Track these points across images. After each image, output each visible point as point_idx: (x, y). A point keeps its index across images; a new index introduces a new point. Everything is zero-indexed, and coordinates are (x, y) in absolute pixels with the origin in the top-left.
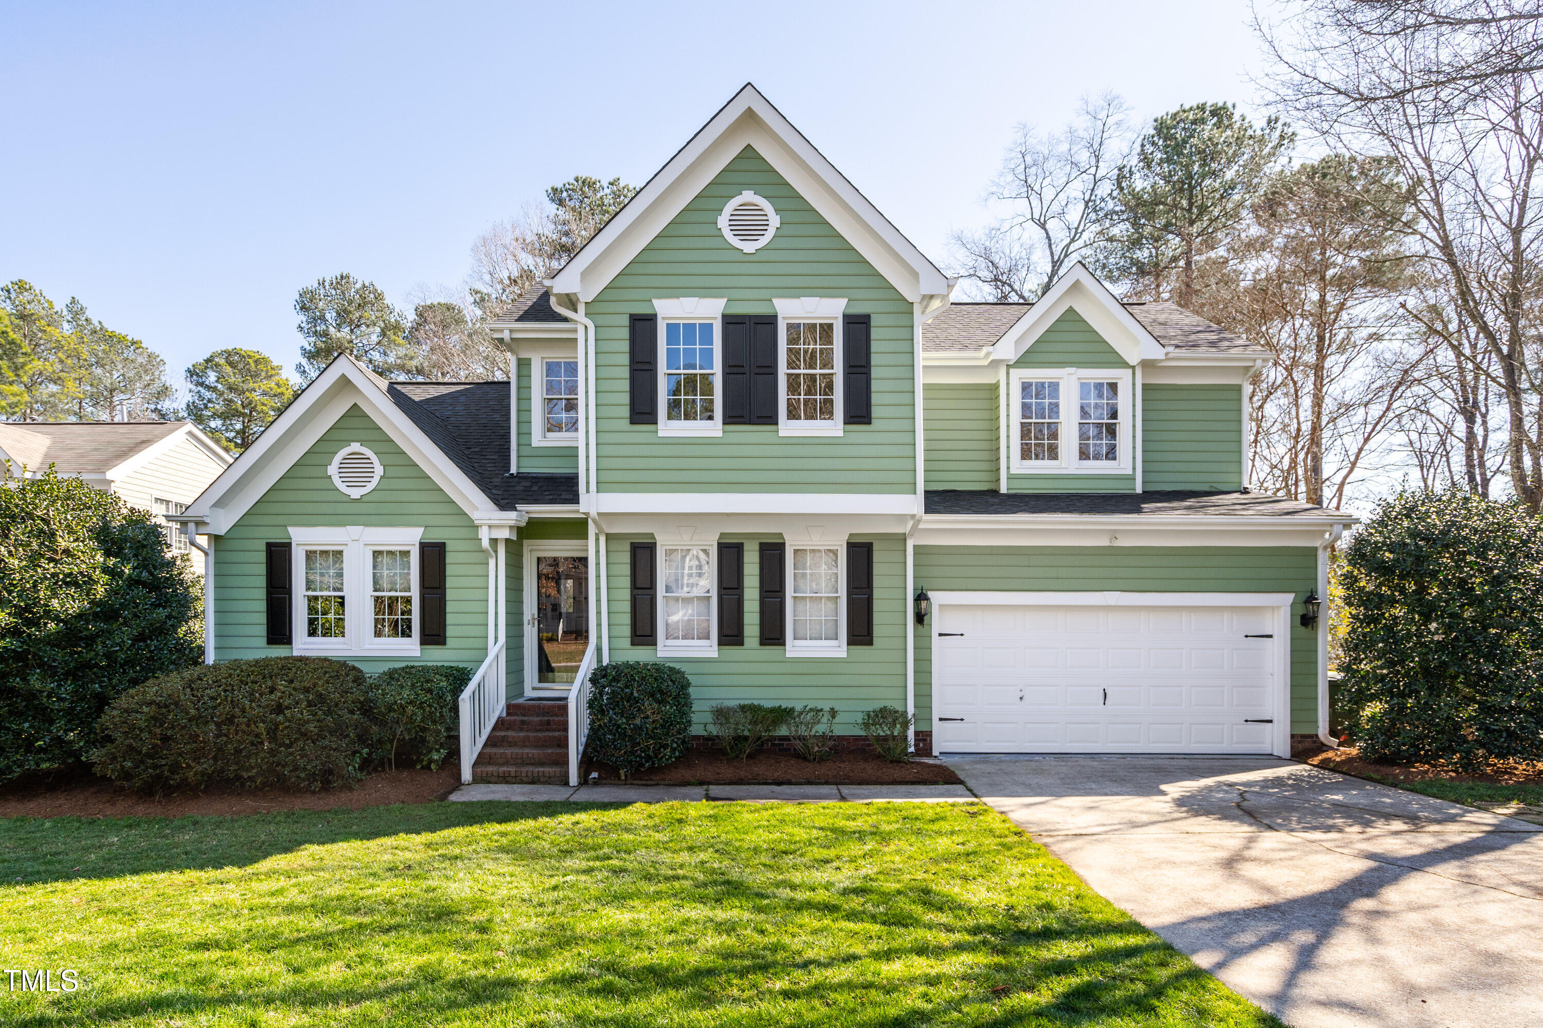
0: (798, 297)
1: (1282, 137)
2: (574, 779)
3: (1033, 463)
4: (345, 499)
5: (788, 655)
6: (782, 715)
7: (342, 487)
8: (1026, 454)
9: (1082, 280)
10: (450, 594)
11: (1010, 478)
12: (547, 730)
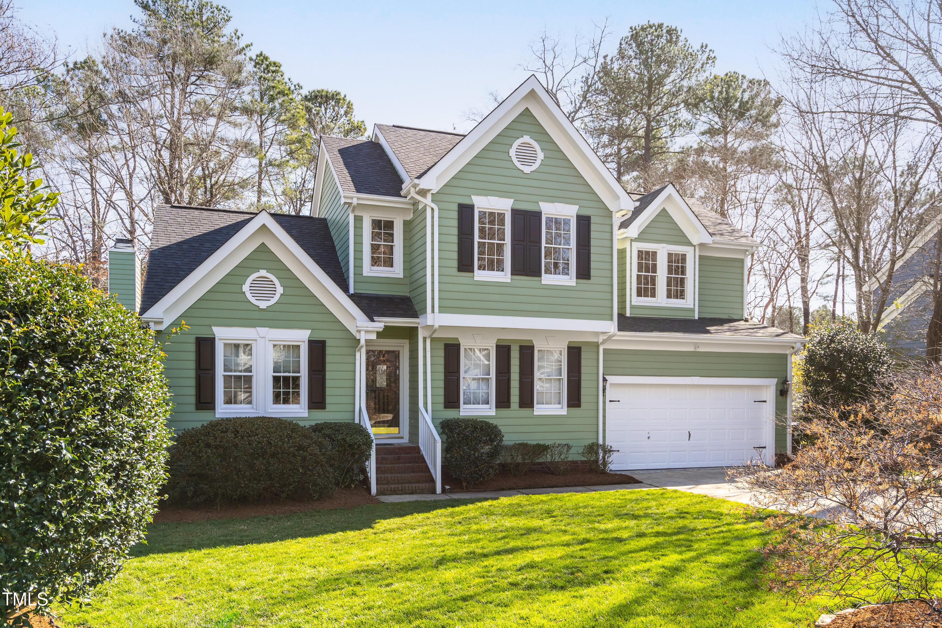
0: (553, 202)
1: (708, 58)
2: (439, 489)
3: (643, 299)
4: (256, 309)
5: (535, 413)
6: (542, 449)
7: (253, 300)
8: (639, 294)
9: (672, 194)
10: (328, 375)
11: (632, 307)
12: (398, 463)
